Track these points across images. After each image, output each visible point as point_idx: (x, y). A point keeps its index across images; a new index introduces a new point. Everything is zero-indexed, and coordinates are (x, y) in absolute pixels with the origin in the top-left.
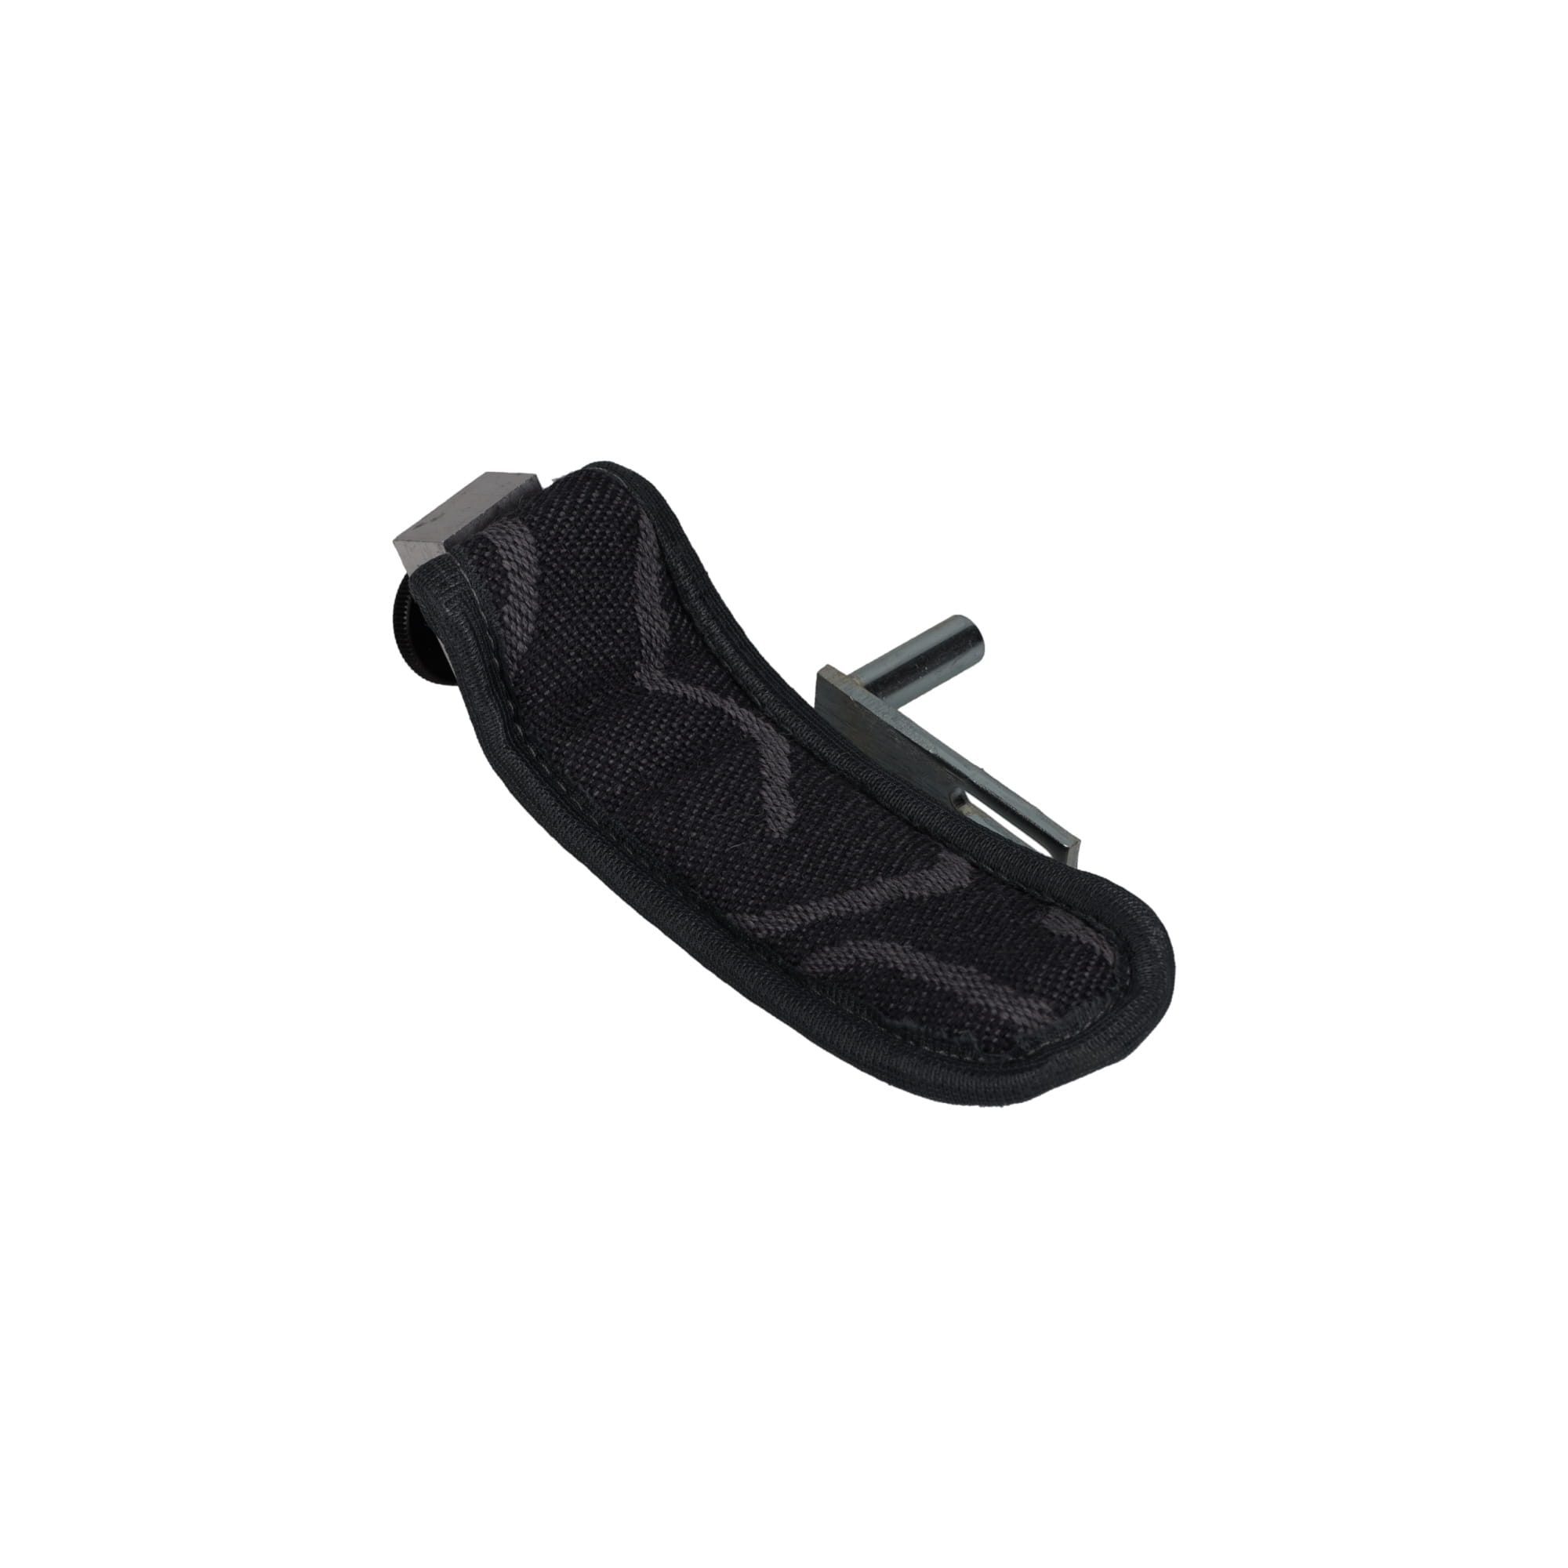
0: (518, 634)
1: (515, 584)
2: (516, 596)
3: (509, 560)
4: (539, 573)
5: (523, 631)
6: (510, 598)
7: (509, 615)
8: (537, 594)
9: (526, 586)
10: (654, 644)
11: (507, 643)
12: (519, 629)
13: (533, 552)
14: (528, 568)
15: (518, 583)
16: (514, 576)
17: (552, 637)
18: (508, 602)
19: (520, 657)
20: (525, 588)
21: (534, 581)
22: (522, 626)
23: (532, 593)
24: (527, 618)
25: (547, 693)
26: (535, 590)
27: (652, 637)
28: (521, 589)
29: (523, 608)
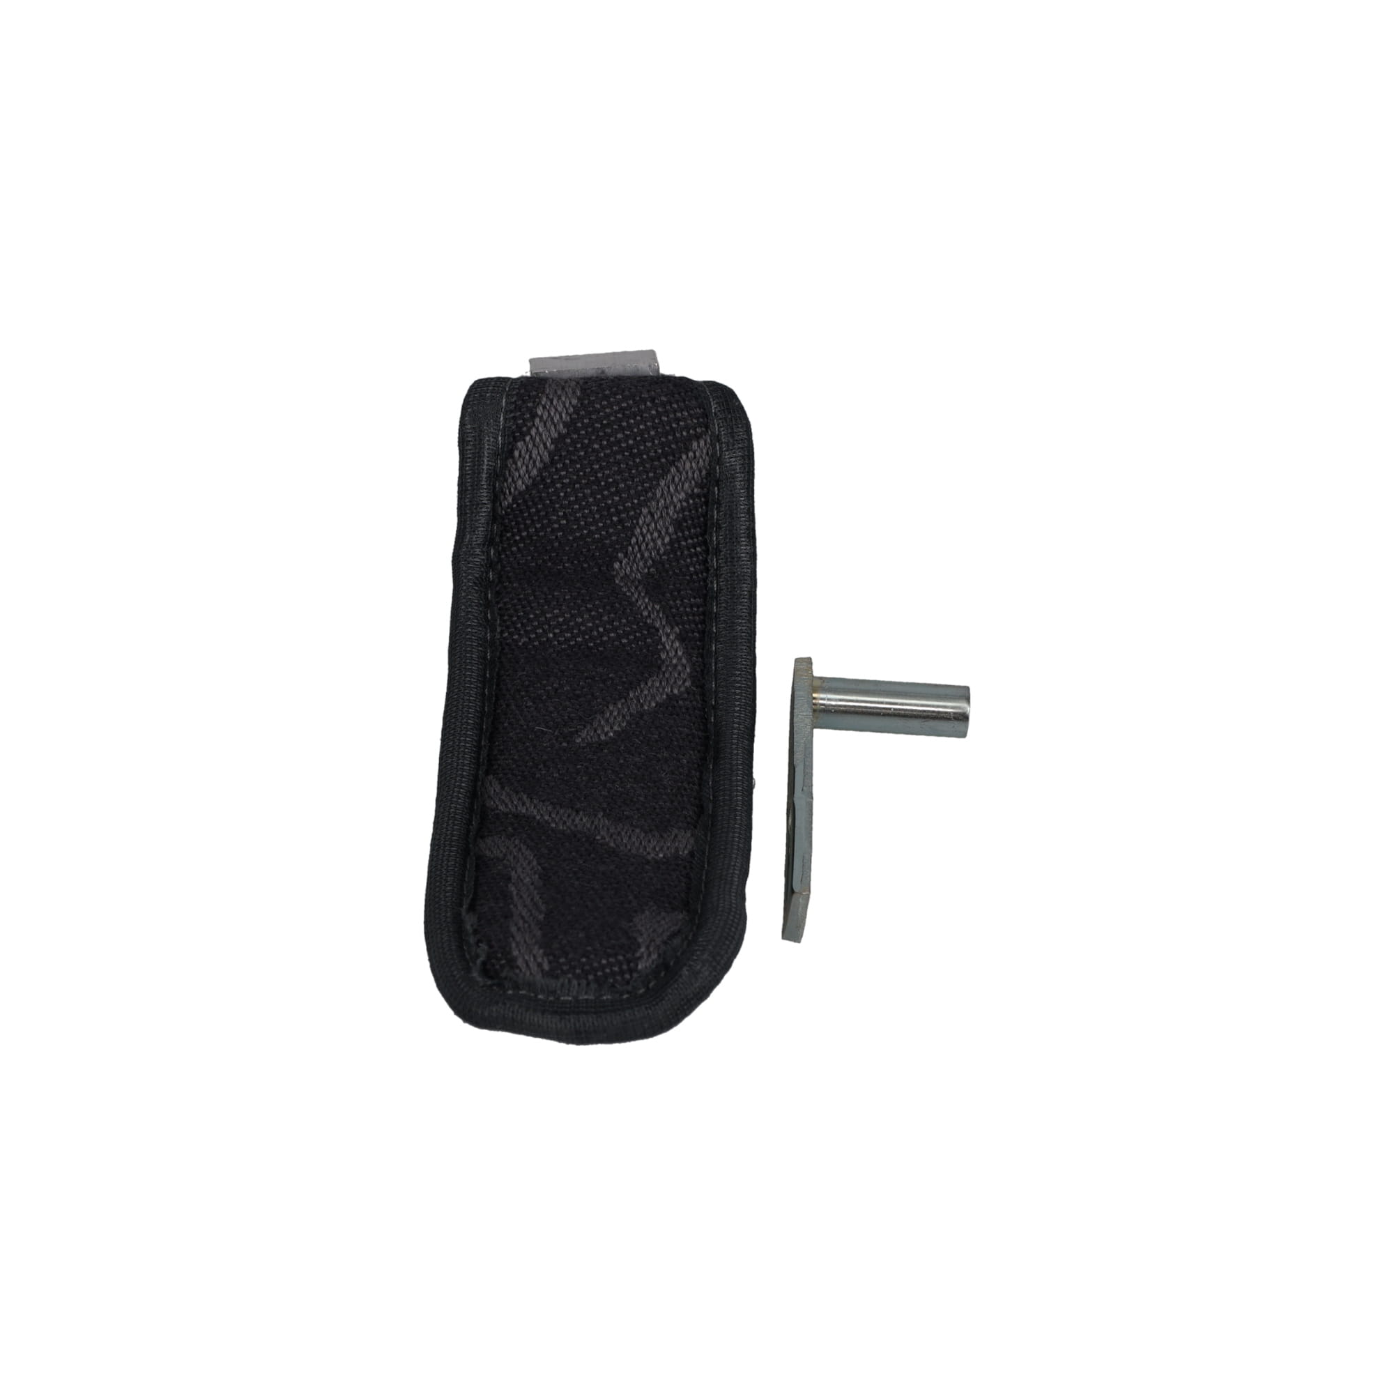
0: (522, 472)
1: (537, 429)
2: (533, 439)
3: (544, 407)
4: (565, 431)
5: (527, 471)
6: (528, 438)
7: (520, 452)
8: (553, 447)
9: (545, 435)
10: (643, 548)
11: (510, 475)
12: (524, 468)
13: (569, 411)
14: (556, 421)
15: (541, 429)
16: (540, 421)
17: (550, 490)
18: (524, 440)
19: (517, 493)
20: (544, 436)
21: (556, 435)
22: (527, 467)
23: (548, 444)
24: (534, 462)
25: (524, 534)
26: (552, 443)
27: (644, 540)
28: (541, 435)
29: (535, 452)
